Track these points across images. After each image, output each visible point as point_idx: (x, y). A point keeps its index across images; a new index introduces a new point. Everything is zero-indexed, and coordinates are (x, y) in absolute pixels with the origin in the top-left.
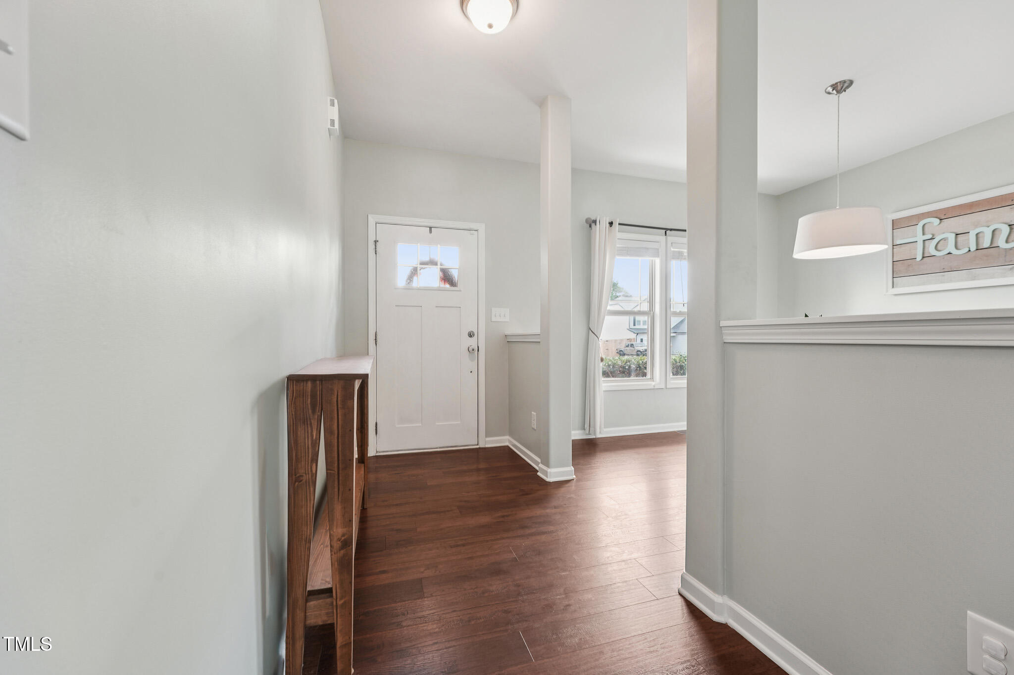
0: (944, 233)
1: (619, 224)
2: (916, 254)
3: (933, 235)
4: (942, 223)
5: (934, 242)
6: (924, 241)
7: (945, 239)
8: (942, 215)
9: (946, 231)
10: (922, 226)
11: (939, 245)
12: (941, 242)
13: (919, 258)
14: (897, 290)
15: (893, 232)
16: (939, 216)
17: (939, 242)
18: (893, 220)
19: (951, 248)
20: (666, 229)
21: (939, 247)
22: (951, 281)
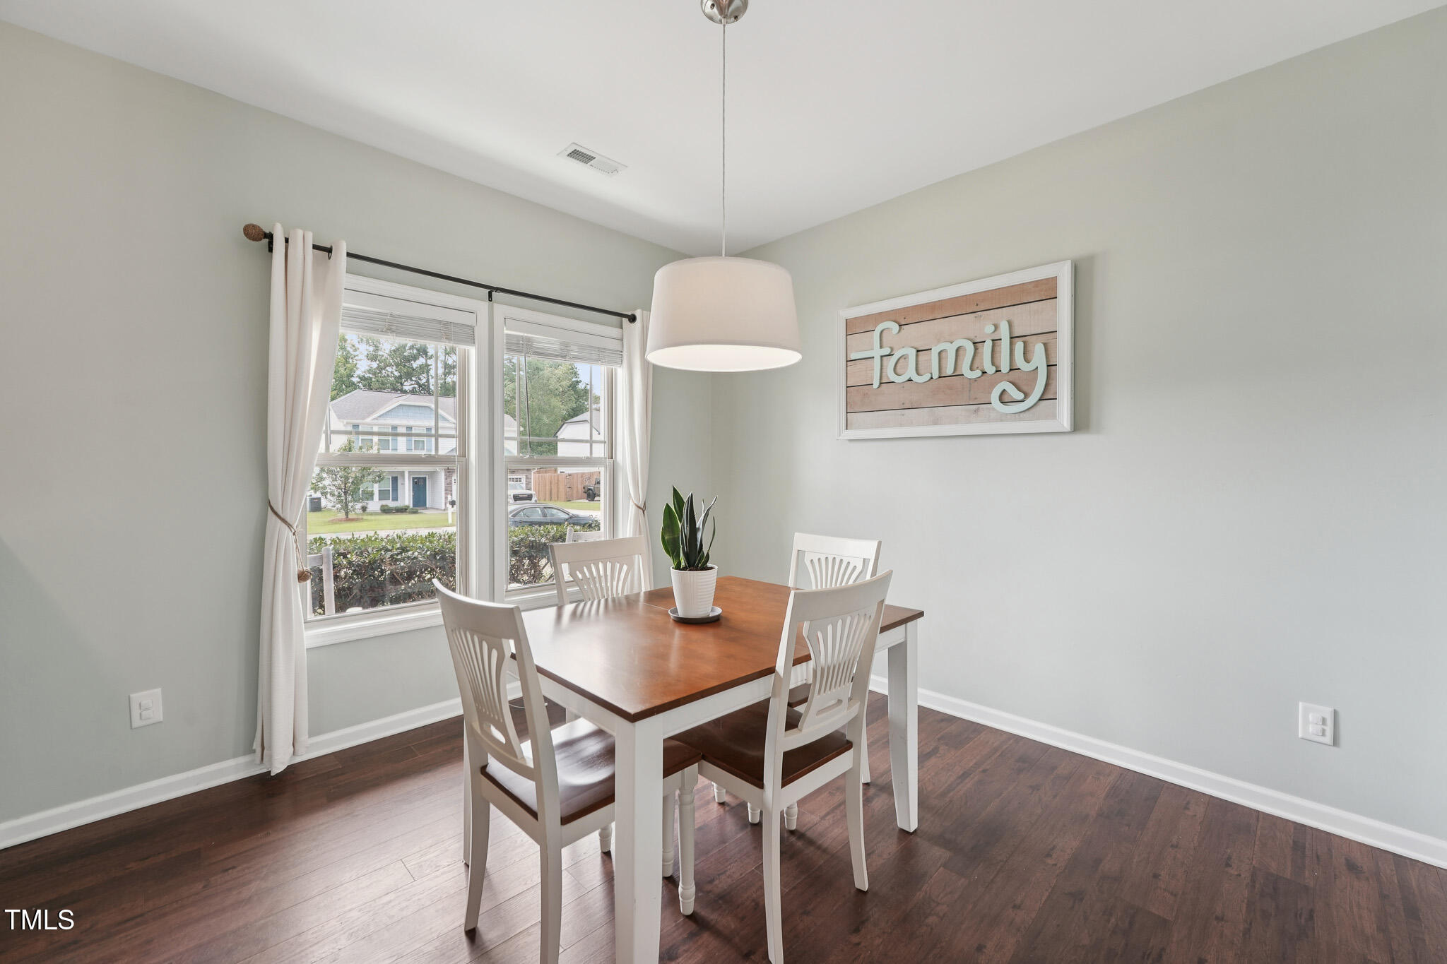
0: (903, 347)
1: (349, 255)
2: (872, 378)
3: (892, 349)
4: (902, 331)
5: (893, 359)
6: (882, 357)
7: (904, 357)
8: (904, 318)
9: (905, 342)
10: (880, 331)
11: (899, 365)
12: (901, 361)
13: (876, 385)
14: (852, 434)
15: (847, 339)
16: (898, 320)
17: (899, 359)
18: (847, 320)
19: (911, 372)
20: (492, 290)
21: (899, 370)
22: (911, 424)
